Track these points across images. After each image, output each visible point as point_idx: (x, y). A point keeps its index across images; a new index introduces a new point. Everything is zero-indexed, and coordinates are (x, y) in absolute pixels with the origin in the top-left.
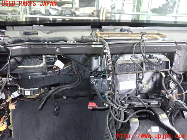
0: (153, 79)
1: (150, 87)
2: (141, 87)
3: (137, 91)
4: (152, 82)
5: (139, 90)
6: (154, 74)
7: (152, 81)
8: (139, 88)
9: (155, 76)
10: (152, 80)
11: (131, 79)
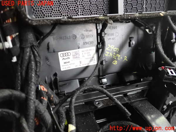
0: (130, 41)
1: (126, 59)
2: (107, 60)
3: (101, 69)
4: (130, 48)
5: (104, 67)
6: (132, 31)
7: (130, 46)
8: (104, 63)
9: (136, 33)
10: (130, 43)
11: (85, 43)
